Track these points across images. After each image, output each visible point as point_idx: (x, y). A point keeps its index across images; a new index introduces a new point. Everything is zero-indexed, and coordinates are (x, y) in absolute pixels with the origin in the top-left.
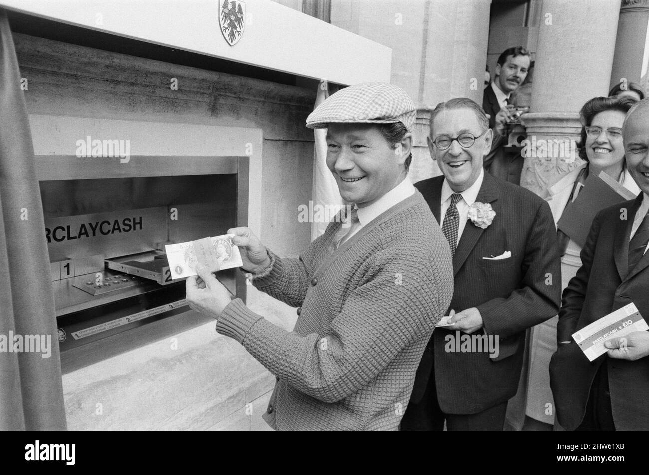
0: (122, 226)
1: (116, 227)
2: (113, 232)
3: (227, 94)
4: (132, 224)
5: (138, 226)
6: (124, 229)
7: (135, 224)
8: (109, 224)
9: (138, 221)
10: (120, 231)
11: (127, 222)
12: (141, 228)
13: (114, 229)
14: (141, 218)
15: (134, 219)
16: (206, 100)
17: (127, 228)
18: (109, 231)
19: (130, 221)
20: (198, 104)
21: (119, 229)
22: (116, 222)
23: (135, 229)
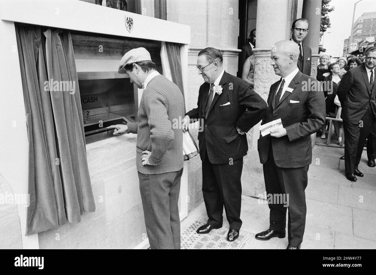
0: (91, 100)
1: (89, 100)
2: (88, 102)
3: (128, 48)
4: (94, 99)
5: (96, 100)
6: (91, 101)
7: (95, 99)
8: (86, 99)
9: (96, 98)
10: (90, 102)
11: (92, 99)
12: (97, 101)
13: (88, 101)
14: (97, 97)
15: (95, 98)
16: (120, 50)
17: (93, 101)
18: (86, 102)
19: (93, 98)
20: (117, 52)
21: (90, 101)
22: (88, 98)
23: (95, 102)
